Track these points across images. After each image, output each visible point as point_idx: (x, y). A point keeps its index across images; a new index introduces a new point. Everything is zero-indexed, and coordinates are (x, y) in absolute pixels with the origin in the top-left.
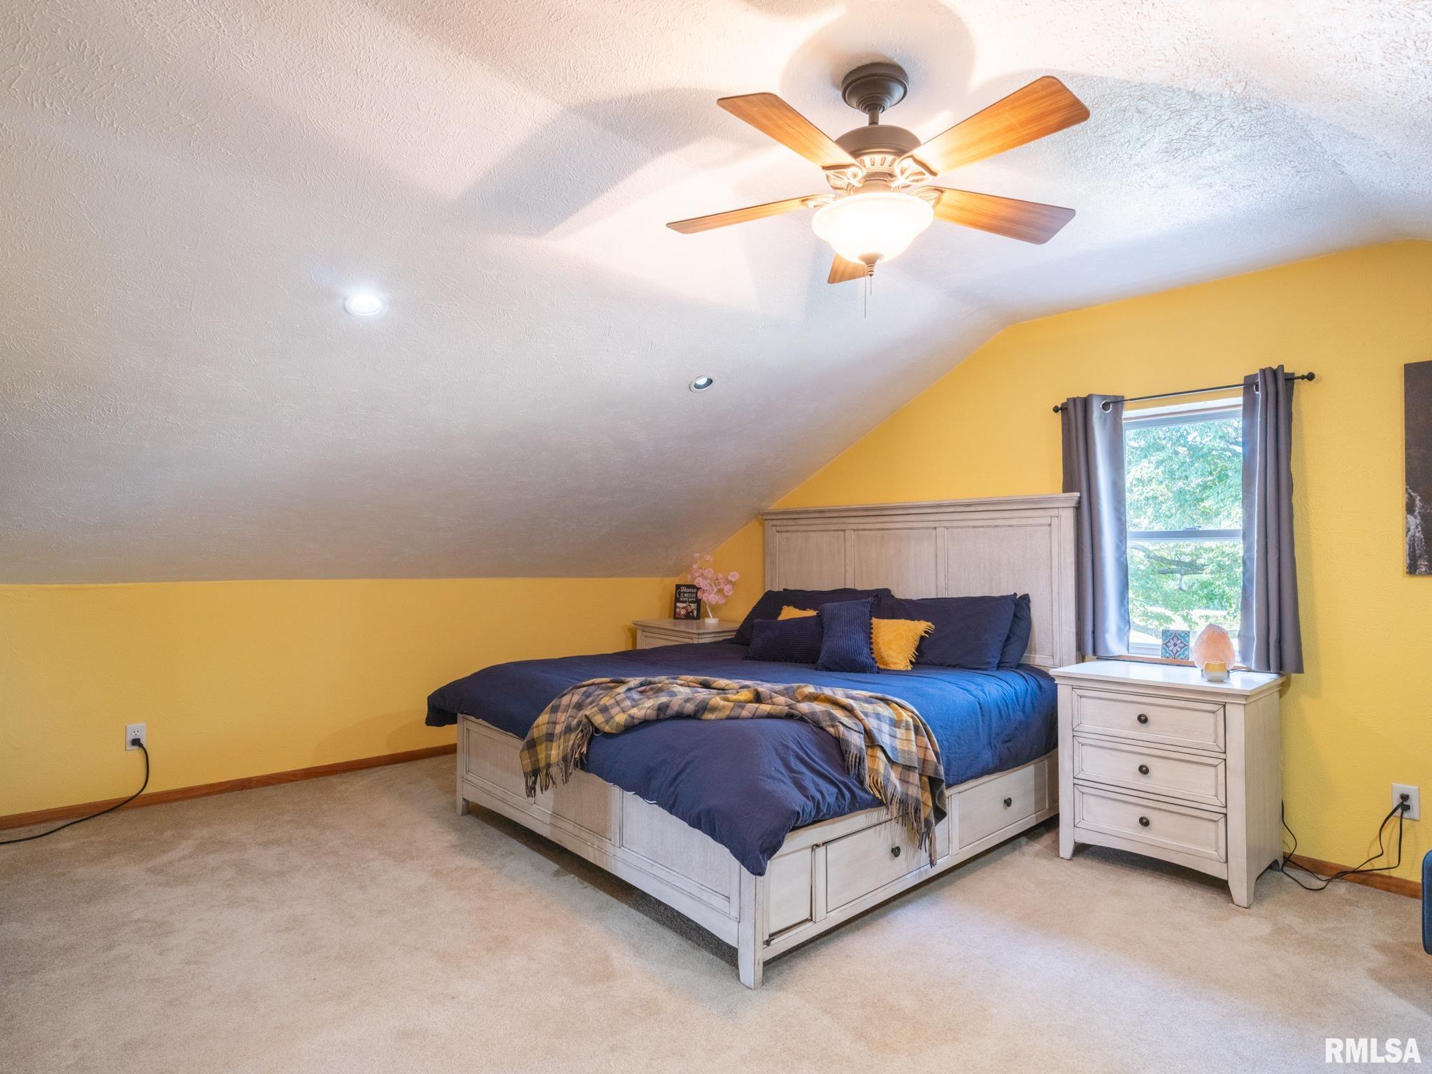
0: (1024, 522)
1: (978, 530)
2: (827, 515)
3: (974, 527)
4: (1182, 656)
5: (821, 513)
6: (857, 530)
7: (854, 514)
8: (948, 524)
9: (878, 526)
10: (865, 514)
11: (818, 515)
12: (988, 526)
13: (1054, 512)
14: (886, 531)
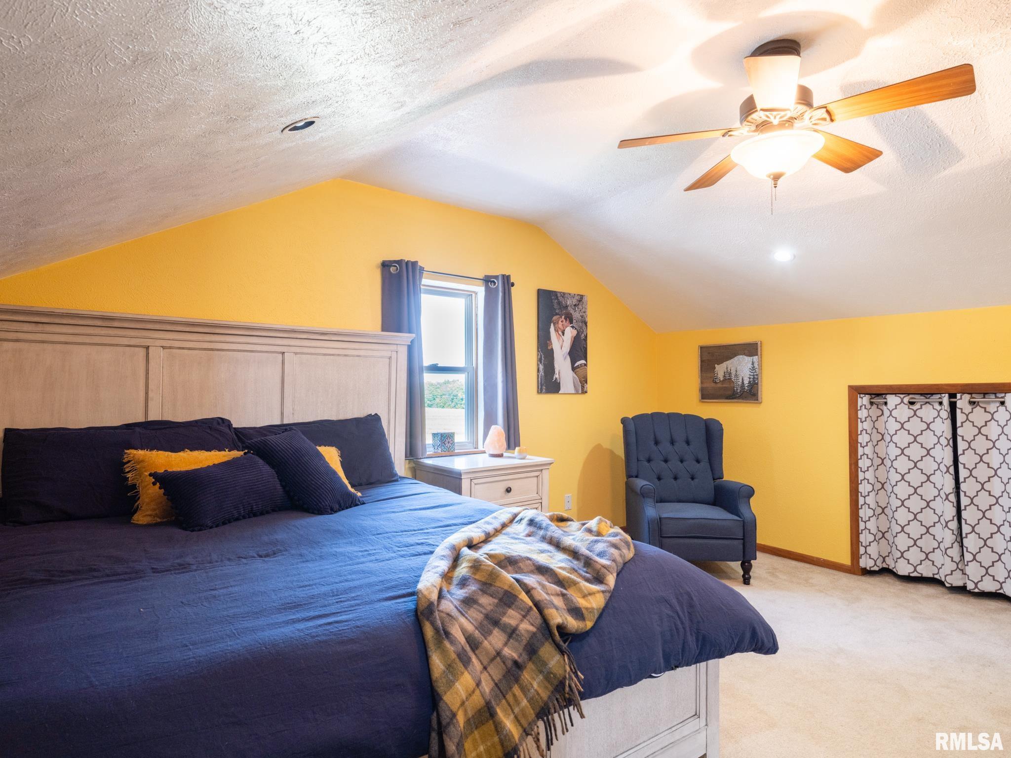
0: (370, 353)
1: (327, 357)
2: (116, 324)
3: (325, 355)
4: (452, 449)
5: (107, 321)
6: (170, 348)
7: (157, 327)
8: (298, 350)
9: (206, 345)
10: (188, 329)
11: (99, 323)
12: (339, 355)
13: (394, 347)
14: (216, 352)
